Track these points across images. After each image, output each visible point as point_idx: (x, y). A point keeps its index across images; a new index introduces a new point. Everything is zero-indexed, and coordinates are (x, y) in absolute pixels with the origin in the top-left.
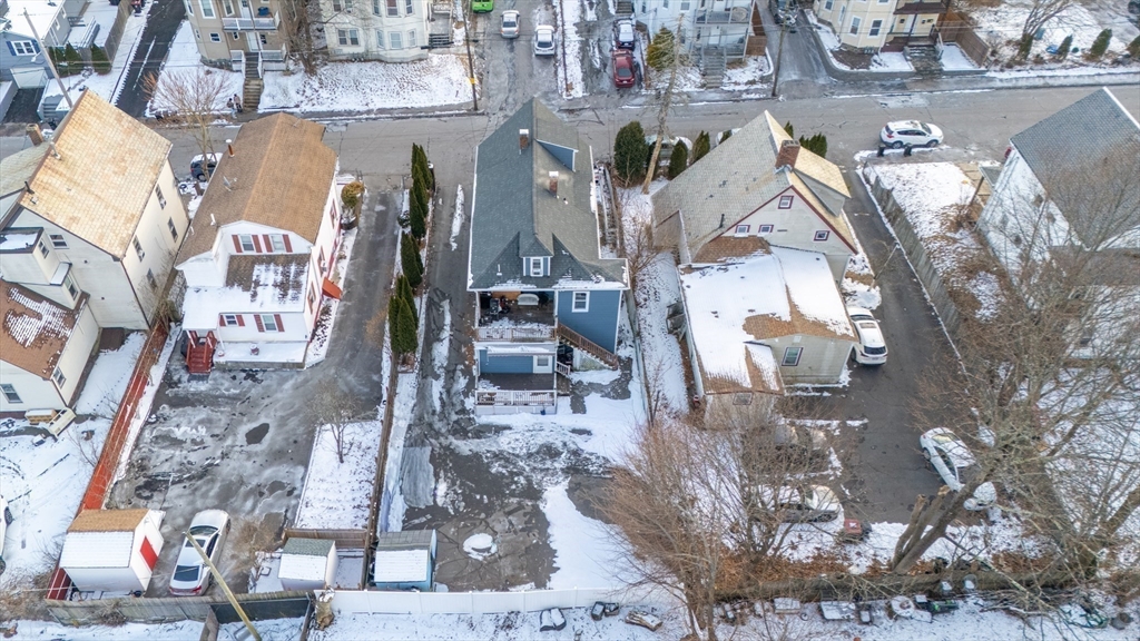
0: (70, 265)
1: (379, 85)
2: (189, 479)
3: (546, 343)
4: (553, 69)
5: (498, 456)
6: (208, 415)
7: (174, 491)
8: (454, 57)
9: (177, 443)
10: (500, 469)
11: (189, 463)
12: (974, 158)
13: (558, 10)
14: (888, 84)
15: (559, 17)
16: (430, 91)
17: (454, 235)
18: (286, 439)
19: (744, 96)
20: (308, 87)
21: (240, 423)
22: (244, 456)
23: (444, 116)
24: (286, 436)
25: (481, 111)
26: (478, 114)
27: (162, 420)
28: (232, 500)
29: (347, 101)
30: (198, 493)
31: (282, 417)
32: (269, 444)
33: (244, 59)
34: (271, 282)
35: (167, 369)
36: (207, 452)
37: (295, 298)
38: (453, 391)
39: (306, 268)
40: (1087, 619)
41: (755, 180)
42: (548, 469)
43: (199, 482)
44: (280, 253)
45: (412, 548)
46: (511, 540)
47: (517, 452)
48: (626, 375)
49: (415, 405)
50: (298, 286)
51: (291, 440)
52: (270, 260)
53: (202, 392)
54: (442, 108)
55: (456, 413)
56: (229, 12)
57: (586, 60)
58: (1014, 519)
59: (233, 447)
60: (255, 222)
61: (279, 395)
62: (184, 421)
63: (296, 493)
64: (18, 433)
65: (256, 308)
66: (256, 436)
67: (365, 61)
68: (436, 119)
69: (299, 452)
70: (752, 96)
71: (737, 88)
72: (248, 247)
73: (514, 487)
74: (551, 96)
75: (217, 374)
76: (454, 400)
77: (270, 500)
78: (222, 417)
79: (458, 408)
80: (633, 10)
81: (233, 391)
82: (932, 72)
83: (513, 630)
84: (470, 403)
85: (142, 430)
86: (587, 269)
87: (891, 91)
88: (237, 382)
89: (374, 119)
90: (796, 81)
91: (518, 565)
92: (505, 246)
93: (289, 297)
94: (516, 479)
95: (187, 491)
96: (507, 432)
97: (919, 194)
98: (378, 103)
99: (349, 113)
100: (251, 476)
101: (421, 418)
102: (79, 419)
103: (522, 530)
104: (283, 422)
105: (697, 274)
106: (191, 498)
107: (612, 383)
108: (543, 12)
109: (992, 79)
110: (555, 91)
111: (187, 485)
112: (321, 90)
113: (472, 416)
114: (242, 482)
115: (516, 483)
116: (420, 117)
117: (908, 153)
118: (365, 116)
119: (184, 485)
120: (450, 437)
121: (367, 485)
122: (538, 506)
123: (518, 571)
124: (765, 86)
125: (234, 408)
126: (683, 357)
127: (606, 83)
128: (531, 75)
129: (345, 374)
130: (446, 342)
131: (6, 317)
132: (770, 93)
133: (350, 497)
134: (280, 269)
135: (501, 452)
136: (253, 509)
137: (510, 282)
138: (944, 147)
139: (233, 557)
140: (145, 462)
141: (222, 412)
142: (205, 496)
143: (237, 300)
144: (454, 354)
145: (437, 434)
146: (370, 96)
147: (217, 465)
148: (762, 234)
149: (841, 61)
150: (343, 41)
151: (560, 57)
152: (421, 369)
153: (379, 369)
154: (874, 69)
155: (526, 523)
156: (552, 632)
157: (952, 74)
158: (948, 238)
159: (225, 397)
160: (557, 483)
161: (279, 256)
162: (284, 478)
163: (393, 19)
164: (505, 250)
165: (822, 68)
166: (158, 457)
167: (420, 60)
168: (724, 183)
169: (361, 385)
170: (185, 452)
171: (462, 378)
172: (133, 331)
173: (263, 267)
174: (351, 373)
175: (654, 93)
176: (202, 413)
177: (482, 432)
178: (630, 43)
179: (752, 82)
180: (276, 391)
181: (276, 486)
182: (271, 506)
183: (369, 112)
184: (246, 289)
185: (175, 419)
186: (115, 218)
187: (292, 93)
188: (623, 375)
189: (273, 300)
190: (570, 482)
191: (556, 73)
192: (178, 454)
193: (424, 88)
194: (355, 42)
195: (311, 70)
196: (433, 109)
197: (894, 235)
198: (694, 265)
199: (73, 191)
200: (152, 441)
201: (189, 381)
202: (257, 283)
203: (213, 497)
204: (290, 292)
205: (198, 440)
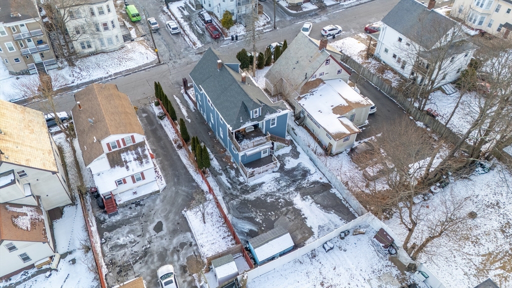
0: (29, 184)
1: (109, 63)
2: (139, 258)
3: (267, 143)
4: (183, 38)
5: (267, 195)
6: (130, 228)
7: (137, 267)
8: (137, 43)
9: (123, 246)
10: (271, 200)
11: (135, 252)
12: (355, 34)
13: (170, 14)
14: (311, 14)
15: (172, 16)
16: (135, 60)
17: (186, 116)
18: (173, 224)
19: (264, 31)
20: (74, 73)
21: (147, 226)
22: (159, 239)
23: (147, 69)
24: (172, 223)
25: (162, 63)
26: (161, 64)
27: (108, 239)
28: (167, 259)
29: (97, 74)
30: (149, 263)
31: (165, 216)
32: (167, 229)
33: (35, 67)
34: (132, 159)
35: (95, 217)
36: (141, 244)
37: (147, 162)
38: (231, 177)
39: (146, 148)
40: (484, 171)
41: (311, 57)
42: (289, 192)
43: (146, 258)
44: (130, 145)
45: (267, 242)
46: (293, 224)
47: (273, 191)
48: (293, 146)
49: (220, 189)
50: (146, 156)
51: (176, 224)
52: (127, 150)
53: (119, 220)
54: (144, 66)
55: (239, 185)
56: (22, 46)
57: (195, 32)
58: (444, 148)
59: (151, 237)
60: (117, 134)
61: (157, 207)
62: (120, 236)
63: (193, 244)
64: (33, 276)
65: (131, 173)
66: (159, 228)
67: (96, 54)
68: (144, 71)
69: (184, 226)
70: (267, 30)
71: (260, 29)
72: (114, 147)
73: (280, 204)
74: (189, 49)
75: (121, 209)
76: (234, 180)
77: (184, 251)
78: (137, 226)
79: (238, 183)
80: (203, 7)
81: (134, 214)
82: (323, 7)
83: (317, 257)
84: (241, 179)
85: (102, 248)
86: (274, 108)
87: (314, 17)
88: (133, 209)
89: (115, 79)
90: (279, 21)
91: (302, 232)
92: (239, 109)
93: (144, 163)
94: (279, 201)
95: (143, 264)
96: (264, 185)
97: (348, 50)
98: (112, 71)
99: (101, 79)
100: (168, 245)
101: (226, 193)
102: (63, 256)
103: (295, 219)
104: (166, 218)
105: (303, 99)
106: (147, 266)
107: (290, 151)
108: (163, 16)
109: (343, 5)
110: (189, 47)
111: (141, 261)
112: (81, 72)
113: (246, 184)
114: (166, 250)
115: (280, 202)
116: (136, 72)
117: (334, 37)
118: (109, 78)
119: (139, 262)
120: (243, 195)
121: (222, 228)
122: (294, 207)
123: (304, 235)
124: (270, 25)
125: (140, 221)
126: (309, 133)
127: (209, 39)
128: (175, 43)
129: (180, 188)
130: (214, 159)
131: (12, 220)
132: (273, 28)
133: (218, 236)
134: (134, 152)
135: (267, 193)
136: (179, 259)
137: (247, 123)
138: (343, 32)
139: (184, 282)
140: (114, 261)
141: (135, 225)
142: (152, 262)
143: (120, 172)
144: (221, 163)
145: (237, 197)
146: (107, 69)
147: (149, 247)
148: (320, 77)
149: (291, 10)
150: (84, 48)
151: (182, 32)
152: (212, 174)
153: (194, 181)
154: (304, 10)
155: (294, 215)
156: (330, 251)
157: (330, 6)
158: (367, 63)
159: (132, 218)
160: (296, 196)
161: (130, 146)
162: (184, 240)
163: (107, 32)
164: (240, 111)
165: (285, 14)
166: (118, 256)
167: (122, 48)
168: (298, 62)
169: (190, 189)
170: (130, 249)
171: (232, 171)
172: (64, 207)
173: (125, 154)
174: (182, 186)
175: (230, 38)
176: (127, 229)
177: (254, 188)
178: (210, 20)
179: (264, 25)
180: (154, 206)
181: (182, 245)
182: (186, 254)
183: (110, 76)
184: (122, 166)
185: (115, 236)
186: (44, 154)
187: (67, 77)
188: (293, 147)
189: (137, 167)
190: (300, 194)
191: (184, 39)
192: (128, 251)
193: (131, 59)
194: (89, 46)
195: (72, 64)
196: (140, 67)
197: (349, 67)
198: (301, 96)
199: (19, 147)
200: (110, 251)
201: (110, 218)
202: (126, 162)
203: (157, 262)
204: (144, 160)
205: (133, 241)
